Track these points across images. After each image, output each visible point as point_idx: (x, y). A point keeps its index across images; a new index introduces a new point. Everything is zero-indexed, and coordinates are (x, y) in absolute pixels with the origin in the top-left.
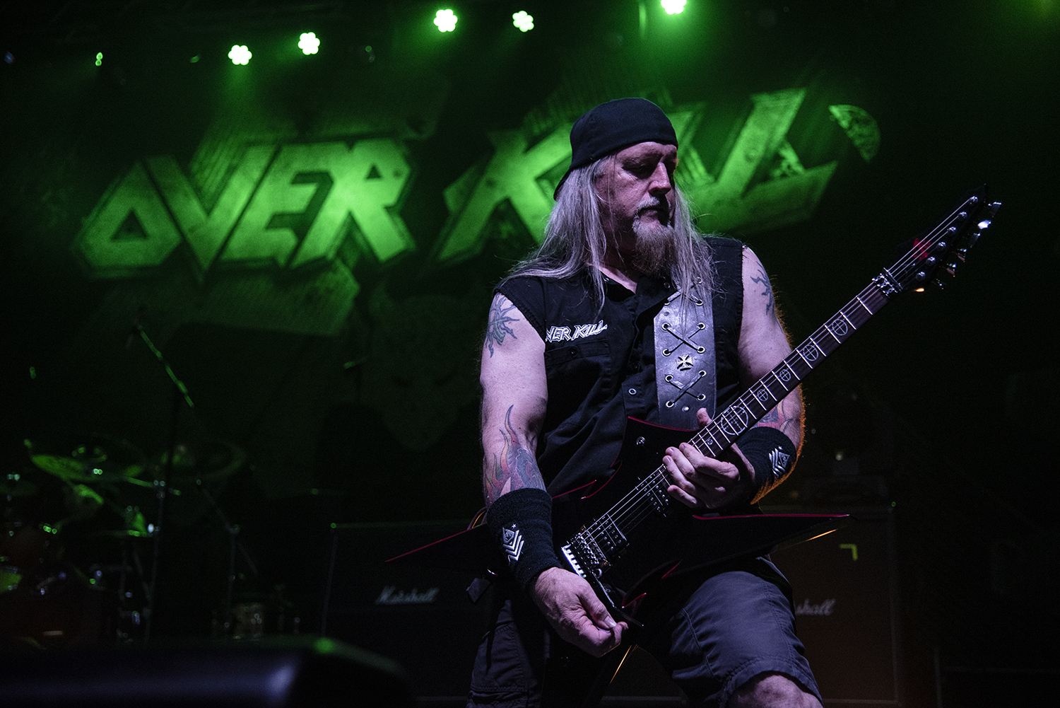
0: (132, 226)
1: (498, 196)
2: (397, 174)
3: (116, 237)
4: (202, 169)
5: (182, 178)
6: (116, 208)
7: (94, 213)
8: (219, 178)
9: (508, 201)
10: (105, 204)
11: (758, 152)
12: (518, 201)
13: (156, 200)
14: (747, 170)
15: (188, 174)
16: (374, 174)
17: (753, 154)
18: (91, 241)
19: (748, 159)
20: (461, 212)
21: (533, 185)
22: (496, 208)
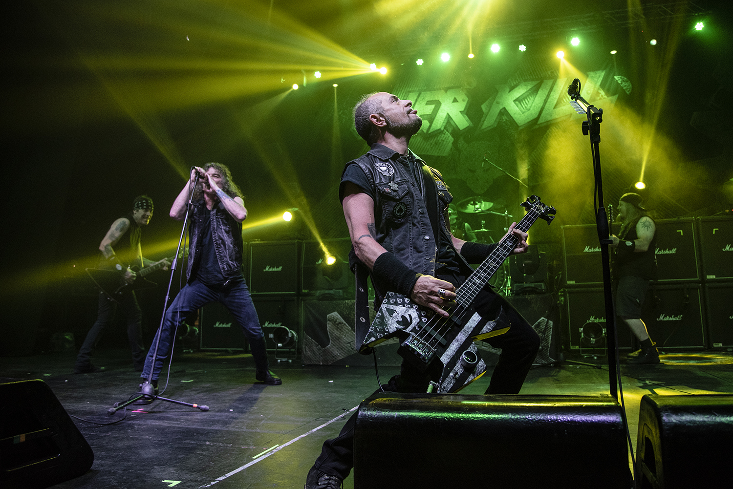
1: (501, 107)
2: (463, 100)
9: (504, 108)
12: (507, 108)
16: (455, 100)
17: (589, 92)
19: (587, 93)
20: (488, 113)
21: (513, 103)
22: (500, 111)
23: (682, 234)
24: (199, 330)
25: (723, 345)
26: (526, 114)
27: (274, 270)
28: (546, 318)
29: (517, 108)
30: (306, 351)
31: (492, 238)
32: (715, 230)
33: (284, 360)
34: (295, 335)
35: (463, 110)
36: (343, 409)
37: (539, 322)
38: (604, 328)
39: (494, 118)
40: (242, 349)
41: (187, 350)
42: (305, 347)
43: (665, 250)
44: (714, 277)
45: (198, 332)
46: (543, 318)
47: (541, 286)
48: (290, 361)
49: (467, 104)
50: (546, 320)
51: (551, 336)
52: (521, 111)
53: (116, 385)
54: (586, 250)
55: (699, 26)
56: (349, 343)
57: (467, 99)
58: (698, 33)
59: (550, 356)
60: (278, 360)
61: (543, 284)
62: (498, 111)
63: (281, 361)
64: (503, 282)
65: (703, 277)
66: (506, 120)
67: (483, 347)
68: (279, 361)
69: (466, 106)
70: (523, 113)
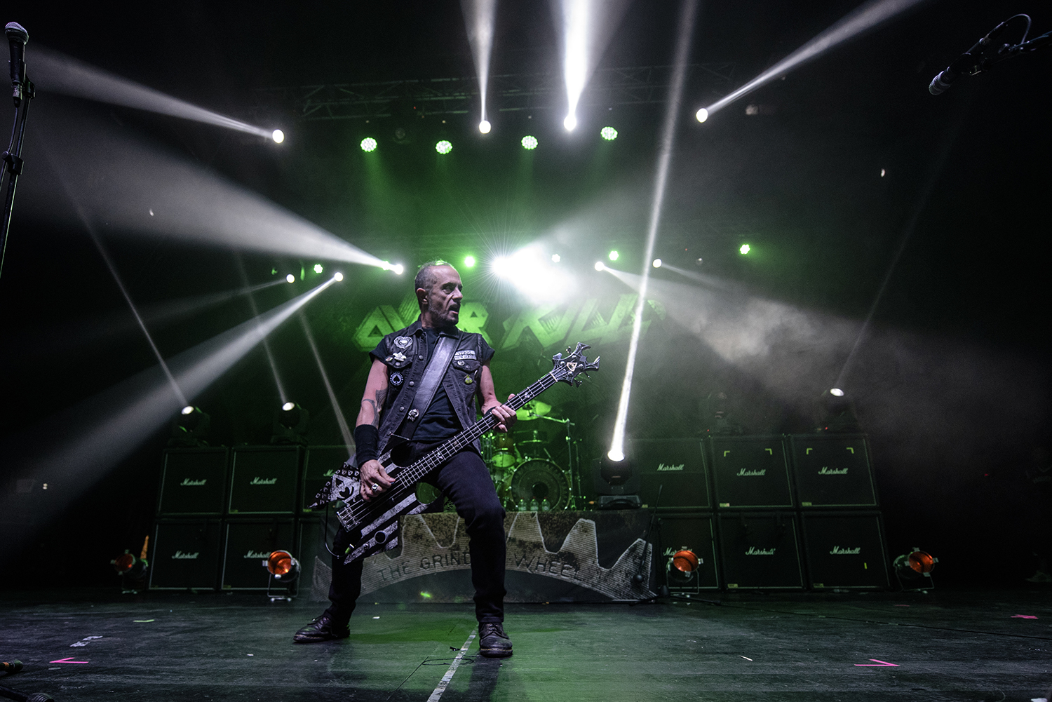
0: (376, 331)
1: (525, 326)
2: (483, 316)
3: (370, 336)
4: (403, 310)
5: (396, 314)
6: (370, 324)
7: (361, 326)
8: (410, 315)
9: (528, 327)
10: (365, 323)
11: (623, 314)
12: (532, 327)
13: (386, 322)
14: (619, 321)
15: (397, 312)
16: (474, 315)
17: (621, 315)
18: (360, 337)
19: (619, 317)
20: (510, 331)
21: (538, 322)
22: (524, 330)
23: (771, 453)
24: (150, 564)
25: (824, 585)
26: (552, 335)
27: (265, 482)
28: (644, 539)
29: (542, 328)
30: (317, 582)
31: (547, 450)
32: (809, 451)
33: (280, 599)
34: (298, 564)
35: (482, 325)
36: (451, 648)
37: (635, 544)
38: (700, 558)
39: (517, 338)
40: (211, 589)
41: (128, 592)
42: (317, 578)
43: (752, 471)
44: (810, 504)
45: (147, 565)
46: (639, 540)
47: (635, 499)
48: (289, 599)
49: (487, 319)
50: (645, 542)
51: (650, 563)
52: (547, 331)
53: (14, 628)
54: (660, 468)
55: (745, 249)
56: (381, 571)
57: (487, 314)
58: (744, 257)
59: (650, 589)
60: (271, 598)
61: (637, 497)
62: (522, 329)
63: (275, 600)
64: (567, 502)
65: (798, 503)
66: (530, 340)
67: (563, 577)
68: (273, 599)
69: (486, 322)
70: (549, 334)
